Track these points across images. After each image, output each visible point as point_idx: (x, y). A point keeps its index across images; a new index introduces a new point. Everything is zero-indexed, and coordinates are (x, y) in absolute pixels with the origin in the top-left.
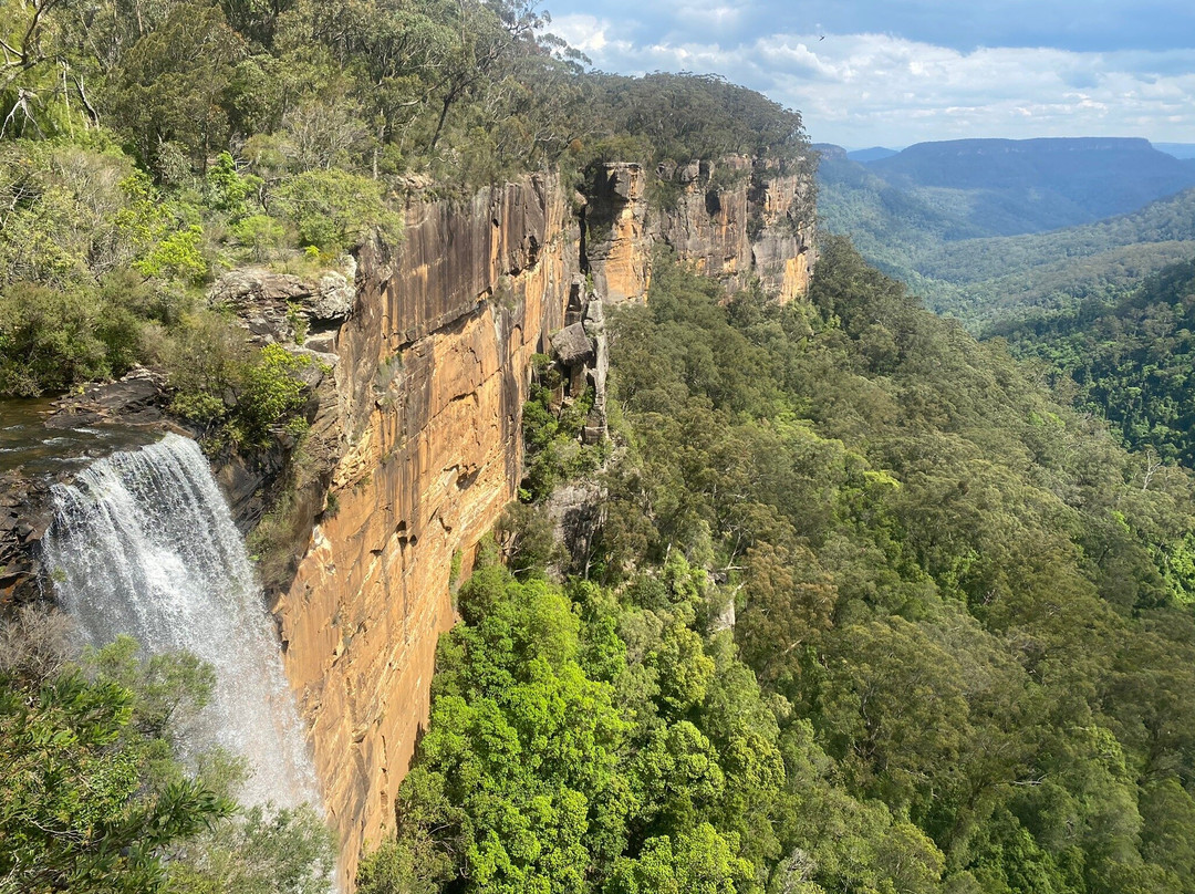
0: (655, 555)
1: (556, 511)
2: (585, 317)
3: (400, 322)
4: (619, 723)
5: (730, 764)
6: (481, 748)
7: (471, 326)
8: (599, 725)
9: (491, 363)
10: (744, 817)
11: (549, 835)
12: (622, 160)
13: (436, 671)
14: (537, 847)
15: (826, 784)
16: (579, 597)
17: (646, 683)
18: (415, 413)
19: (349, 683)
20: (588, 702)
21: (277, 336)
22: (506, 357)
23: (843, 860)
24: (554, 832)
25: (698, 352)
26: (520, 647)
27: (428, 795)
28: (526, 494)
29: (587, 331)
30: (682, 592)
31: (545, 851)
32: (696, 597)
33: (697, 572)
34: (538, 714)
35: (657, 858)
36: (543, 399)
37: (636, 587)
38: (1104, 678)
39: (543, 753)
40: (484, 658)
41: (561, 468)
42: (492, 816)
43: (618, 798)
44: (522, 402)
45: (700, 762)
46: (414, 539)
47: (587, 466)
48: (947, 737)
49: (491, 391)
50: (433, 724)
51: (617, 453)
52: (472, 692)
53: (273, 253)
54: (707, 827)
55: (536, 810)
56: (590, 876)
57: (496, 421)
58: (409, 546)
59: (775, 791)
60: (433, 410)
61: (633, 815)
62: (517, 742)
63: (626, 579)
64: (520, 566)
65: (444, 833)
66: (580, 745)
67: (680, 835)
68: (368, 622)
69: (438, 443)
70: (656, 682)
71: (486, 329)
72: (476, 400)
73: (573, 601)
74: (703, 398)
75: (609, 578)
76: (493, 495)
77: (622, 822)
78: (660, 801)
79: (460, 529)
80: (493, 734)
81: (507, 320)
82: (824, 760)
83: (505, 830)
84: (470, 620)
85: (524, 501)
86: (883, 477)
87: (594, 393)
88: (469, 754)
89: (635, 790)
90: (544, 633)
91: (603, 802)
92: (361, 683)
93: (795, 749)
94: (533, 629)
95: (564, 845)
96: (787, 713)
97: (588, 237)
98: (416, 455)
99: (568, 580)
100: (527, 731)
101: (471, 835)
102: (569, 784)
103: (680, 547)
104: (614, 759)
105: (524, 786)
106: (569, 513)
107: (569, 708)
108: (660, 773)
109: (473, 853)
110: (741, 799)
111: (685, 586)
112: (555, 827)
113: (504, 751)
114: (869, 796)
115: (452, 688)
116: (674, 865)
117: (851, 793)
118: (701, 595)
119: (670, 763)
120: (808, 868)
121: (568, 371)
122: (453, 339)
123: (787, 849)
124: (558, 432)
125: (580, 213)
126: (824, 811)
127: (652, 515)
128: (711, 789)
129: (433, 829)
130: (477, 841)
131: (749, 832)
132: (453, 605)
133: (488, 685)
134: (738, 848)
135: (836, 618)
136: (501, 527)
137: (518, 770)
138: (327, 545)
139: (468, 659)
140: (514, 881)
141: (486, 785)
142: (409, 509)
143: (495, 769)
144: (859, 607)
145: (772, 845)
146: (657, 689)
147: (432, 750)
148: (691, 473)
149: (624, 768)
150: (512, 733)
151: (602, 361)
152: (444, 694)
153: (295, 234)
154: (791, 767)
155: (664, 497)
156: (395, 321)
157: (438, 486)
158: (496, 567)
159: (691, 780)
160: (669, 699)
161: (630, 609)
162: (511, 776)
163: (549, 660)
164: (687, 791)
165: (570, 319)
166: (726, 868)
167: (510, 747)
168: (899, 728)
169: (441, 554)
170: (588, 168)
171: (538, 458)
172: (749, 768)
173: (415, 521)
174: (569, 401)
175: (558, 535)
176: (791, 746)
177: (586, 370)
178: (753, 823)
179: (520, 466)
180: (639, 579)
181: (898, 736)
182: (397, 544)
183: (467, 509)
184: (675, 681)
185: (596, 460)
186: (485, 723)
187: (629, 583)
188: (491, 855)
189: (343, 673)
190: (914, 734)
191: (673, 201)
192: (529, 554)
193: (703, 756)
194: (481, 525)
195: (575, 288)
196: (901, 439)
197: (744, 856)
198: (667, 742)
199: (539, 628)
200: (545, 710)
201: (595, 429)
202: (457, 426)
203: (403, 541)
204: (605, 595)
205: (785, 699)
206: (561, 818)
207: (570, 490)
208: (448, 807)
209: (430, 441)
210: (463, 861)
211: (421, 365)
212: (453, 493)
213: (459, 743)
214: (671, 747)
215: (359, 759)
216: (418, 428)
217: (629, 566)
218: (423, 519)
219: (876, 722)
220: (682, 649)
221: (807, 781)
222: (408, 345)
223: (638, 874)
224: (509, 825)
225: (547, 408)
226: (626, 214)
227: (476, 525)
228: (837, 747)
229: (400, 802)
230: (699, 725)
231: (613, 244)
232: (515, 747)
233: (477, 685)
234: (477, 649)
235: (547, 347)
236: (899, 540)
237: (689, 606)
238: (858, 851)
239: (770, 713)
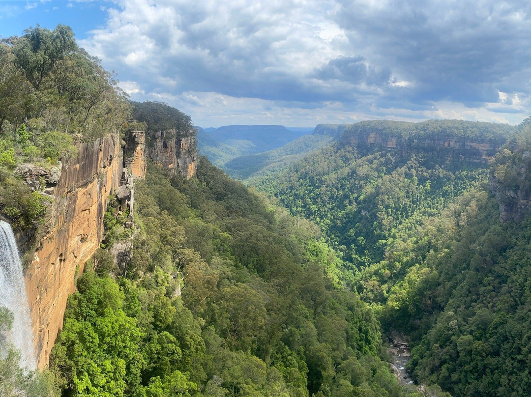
0: (151, 269)
1: (115, 252)
2: (127, 183)
3: (68, 183)
4: (139, 333)
5: (184, 346)
6: (83, 340)
7: (90, 185)
8: (132, 334)
9: (95, 199)
10: (191, 366)
11: (109, 376)
12: (138, 130)
13: (66, 308)
14: (104, 381)
15: (222, 348)
16: (122, 285)
17: (149, 318)
18: (69, 215)
20: (127, 325)
21: (35, 188)
22: (100, 197)
23: (232, 376)
24: (112, 375)
25: (162, 195)
26: (100, 303)
27: (60, 355)
28: (104, 246)
29: (127, 188)
30: (161, 282)
31: (107, 382)
32: (166, 284)
33: (166, 275)
34: (107, 329)
35: (156, 385)
36: (111, 211)
37: (143, 281)
39: (108, 344)
40: (85, 306)
41: (117, 237)
42: (86, 367)
43: (138, 362)
44: (104, 212)
45: (172, 347)
46: (64, 260)
47: (126, 236)
48: (261, 322)
49: (94, 209)
50: (64, 327)
51: (136, 231)
52: (80, 318)
53: (35, 159)
54: (178, 372)
55: (105, 366)
56: (125, 392)
57: (95, 219)
58: (63, 262)
59: (202, 354)
60: (75, 215)
61: (144, 368)
62: (98, 339)
63: (140, 278)
64: (100, 272)
65: (65, 370)
66: (123, 341)
67: (165, 376)
68: (48, 289)
69: (76, 227)
70: (153, 317)
71: (94, 187)
72: (89, 212)
73: (120, 286)
74: (166, 212)
75: (134, 277)
76: (92, 246)
77: (140, 371)
78: (155, 362)
79: (80, 257)
80: (89, 335)
81: (101, 184)
82: (220, 339)
83: (91, 372)
84: (81, 291)
85: (103, 248)
86: (226, 235)
87: (129, 210)
88: (78, 341)
89: (145, 359)
90: (110, 298)
91: (132, 363)
93: (209, 337)
94: (105, 296)
95: (116, 380)
96: (203, 324)
97: (126, 156)
98: (68, 230)
99: (118, 278)
100: (102, 336)
101: (75, 372)
102: (119, 355)
103: (160, 266)
104: (137, 347)
105: (99, 356)
106: (119, 253)
107: (120, 328)
108: (155, 352)
109: (76, 380)
110: (189, 359)
111: (162, 280)
112: (112, 373)
113: (92, 342)
114: (237, 349)
115: (73, 316)
116: (163, 388)
117: (231, 350)
118: (168, 283)
119: (159, 348)
120: (219, 383)
121: (120, 202)
122: (83, 190)
123: (210, 377)
124: (116, 223)
125: (123, 147)
126: (223, 359)
127: (149, 254)
128: (178, 357)
129: (61, 367)
131: (194, 372)
132: (75, 284)
133: (86, 317)
134: (189, 378)
135: (218, 287)
136: (94, 257)
137: (97, 350)
138: (38, 260)
139: (80, 305)
140: (94, 393)
141: (84, 354)
142: (64, 250)
143: (88, 349)
144: (226, 281)
145: (204, 376)
146: (153, 320)
147: (63, 338)
148: (163, 238)
149: (140, 350)
150: (96, 335)
151: (132, 199)
152: (69, 317)
153: (43, 153)
154: (207, 344)
155: (154, 248)
156: (67, 183)
157: (74, 241)
158: (91, 272)
159: (168, 354)
160: (158, 323)
161: (142, 289)
162: (94, 352)
163: (112, 309)
164: (167, 358)
165: (121, 184)
166: (186, 386)
167: (95, 341)
168: (244, 322)
169: (72, 266)
170: (127, 132)
171: (109, 232)
172: (192, 347)
173: (66, 253)
174: (121, 213)
175: (115, 261)
176: (207, 336)
177: (127, 202)
178: (196, 368)
179: (102, 235)
180: (145, 278)
181: (245, 326)
182: (59, 261)
183: (83, 250)
184: (160, 316)
185: (130, 234)
186: (84, 330)
187: (141, 279)
188: (84, 382)
190: (250, 323)
191: (153, 144)
192: (104, 268)
193: (174, 344)
194: (87, 256)
195: (124, 173)
196: (230, 221)
197: (192, 381)
198: (158, 340)
199: (108, 296)
200: (110, 328)
201: (129, 223)
202: (83, 220)
203: (61, 260)
204: (132, 284)
205: (202, 319)
206: (115, 369)
207: (120, 244)
208: (67, 360)
209: (74, 224)
210: (71, 382)
211: (73, 199)
212: (79, 244)
213: (73, 336)
214: (160, 342)
216: (70, 221)
217: (141, 273)
218: (68, 253)
219: (236, 321)
220: (163, 305)
221: (214, 349)
222: (70, 192)
223: (148, 392)
224: (93, 371)
225: (112, 215)
226: (138, 148)
227: (85, 256)
228: (224, 334)
229: (51, 355)
230: (171, 333)
231: (134, 158)
232: (97, 341)
233: (82, 316)
234: (83, 302)
235: (113, 193)
236: (233, 255)
237: (164, 288)
238: (237, 371)
239: (197, 325)
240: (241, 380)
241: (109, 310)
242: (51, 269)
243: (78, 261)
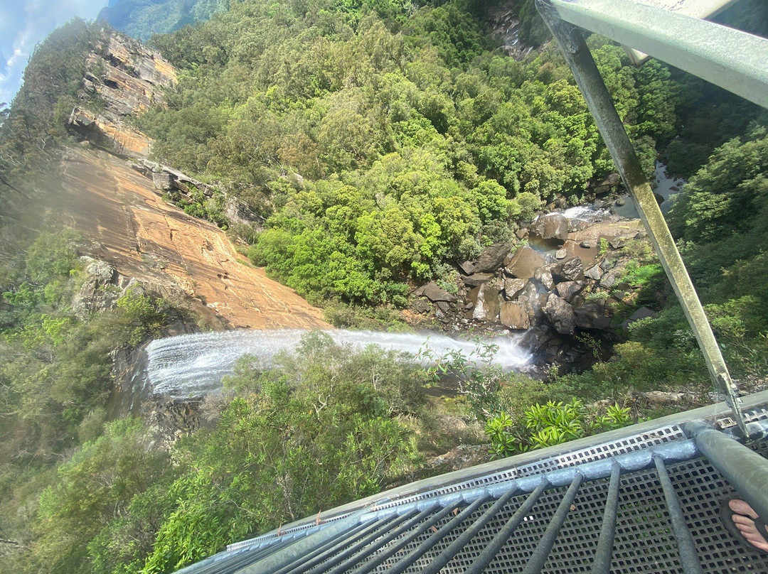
0: (267, 192)
1: (236, 219)
2: (151, 170)
3: (124, 247)
4: (319, 231)
5: (345, 203)
6: (308, 276)
7: (138, 219)
8: (317, 238)
9: (160, 218)
10: (361, 207)
11: (341, 266)
12: (70, 114)
13: (278, 281)
14: (343, 271)
15: (362, 176)
16: (272, 225)
17: (310, 216)
18: (172, 256)
19: (270, 310)
20: (308, 238)
21: (114, 298)
22: (159, 211)
23: (384, 183)
24: (341, 264)
25: (187, 131)
26: (281, 252)
27: (315, 297)
28: (225, 227)
29: (159, 172)
30: (284, 189)
31: (345, 269)
32: (288, 185)
33: (279, 180)
34: (305, 255)
35: (360, 237)
36: (185, 204)
37: (276, 204)
38: (371, 62)
39: (318, 258)
40: (280, 265)
41: (218, 210)
42: (329, 280)
43: (340, 241)
44: (183, 213)
45: (340, 212)
46: (226, 273)
47: (221, 200)
48: (366, 128)
49: (173, 223)
50: (294, 288)
51: (220, 186)
52: (290, 273)
53: (69, 288)
54: (359, 219)
55: (333, 266)
56: (357, 259)
57: (188, 226)
58: (228, 276)
59: (358, 193)
60: (174, 249)
61: (346, 239)
63: (272, 206)
64: (252, 241)
65: (328, 296)
66: (320, 246)
67: (358, 228)
68: (252, 298)
69: (189, 252)
70: (311, 213)
71: (141, 214)
72: (175, 230)
73: (272, 228)
74: (210, 140)
75: (269, 212)
76: (220, 240)
77: (347, 243)
78: (346, 230)
79: (229, 256)
80: (305, 271)
81: (141, 203)
82: (356, 172)
83: (334, 278)
84: (265, 264)
85: (227, 229)
86: (271, 90)
87: (190, 183)
88: (308, 281)
89: (340, 235)
90: (280, 242)
91: (339, 246)
92: (272, 306)
93: (349, 180)
94: (277, 245)
95: (346, 263)
96: (338, 177)
97: (109, 149)
98: (191, 261)
99: (264, 226)
100: (309, 260)
101: (332, 288)
102: (329, 254)
103: (268, 181)
104: (328, 238)
105: (324, 268)
106: (239, 215)
107: (307, 245)
108: (338, 226)
109: (337, 289)
110: (355, 205)
111: (283, 187)
113: (312, 270)
114: (372, 165)
115: (285, 278)
116: (364, 234)
117: (368, 169)
118: (288, 183)
119: (337, 221)
120: (382, 195)
121: (175, 188)
122: (142, 229)
123: (375, 199)
124: (202, 204)
125: (93, 147)
126: (370, 181)
127: (251, 185)
128: (349, 212)
129: (325, 298)
130: (334, 287)
131: (366, 207)
132: (257, 268)
133: (289, 267)
134: (368, 213)
135: (314, 141)
136: (234, 241)
137: (319, 268)
138: (216, 304)
139: (278, 270)
140: (349, 280)
141: (319, 279)
142: (213, 271)
143: (316, 274)
144: (314, 130)
145: (371, 202)
146: (313, 214)
147: (303, 291)
148: (241, 162)
149: (332, 236)
150: (307, 265)
151: (176, 173)
152: (287, 281)
154: (353, 184)
155: (246, 177)
156: (123, 249)
157: (208, 258)
158: (248, 248)
159: (344, 217)
160: (318, 212)
161: (283, 210)
162: (320, 271)
163: (289, 244)
164: (346, 220)
165: (150, 176)
168: (357, 142)
169: (236, 266)
170: (68, 131)
171: (211, 217)
172: (348, 197)
173: (219, 271)
174: (190, 194)
175: (246, 222)
177: (178, 181)
178: (364, 205)
179: (211, 225)
180: (274, 202)
181: (359, 144)
182: (226, 280)
183: (222, 251)
184: (313, 207)
185: (220, 195)
186: (301, 273)
187: (274, 206)
188: (339, 284)
189: (266, 311)
190: (361, 138)
191: (103, 101)
192: (249, 236)
193: (339, 210)
194: (231, 248)
195: (134, 167)
196: (258, 73)
197: (371, 212)
198: (330, 219)
199: (277, 243)
200: (305, 252)
201: (206, 190)
202: (184, 242)
203: (225, 277)
204: (274, 216)
205: (333, 174)
206: (338, 260)
207: (229, 210)
208: (321, 292)
209: (186, 254)
210: (337, 293)
211: (151, 246)
212: (213, 254)
213: (304, 282)
214: (332, 218)
215: (296, 313)
216: (179, 257)
217: (268, 203)
218: (220, 268)
219: (352, 149)
220: (304, 199)
221: (360, 181)
222: (138, 248)
223: (362, 245)
224: (334, 276)
225: (189, 204)
226: (101, 126)
227: (230, 250)
228: (354, 166)
229: (314, 305)
230: (329, 206)
231: (116, 139)
232: (312, 266)
233: (288, 270)
234: (276, 266)
235: (161, 192)
236: (297, 100)
237: (290, 189)
238: (384, 177)
239: (335, 181)
240: (392, 178)
241: (289, 249)
242: (231, 291)
243: (232, 259)
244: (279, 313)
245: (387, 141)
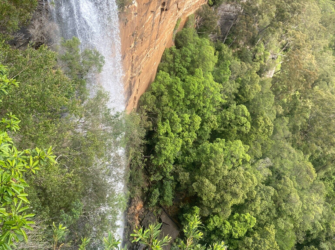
0: (253, 42)
1: (220, 13)
4: (220, 99)
5: (254, 124)
6: (171, 93)
8: (213, 98)
10: (253, 142)
11: (186, 127)
13: (161, 61)
14: (181, 129)
15: (285, 140)
16: (218, 49)
17: (233, 87)
19: (133, 58)
20: (212, 89)
23: (282, 166)
24: (187, 126)
26: (193, 62)
27: (149, 102)
28: (211, 2)
30: (258, 58)
31: (183, 131)
32: (262, 62)
33: (267, 52)
34: (194, 88)
35: (219, 145)
37: (241, 52)
39: (191, 101)
40: (179, 62)
42: (169, 115)
43: (212, 122)
45: (243, 120)
46: (166, 10)
50: (156, 79)
52: (172, 73)
54: (240, 142)
55: (184, 118)
56: (195, 143)
58: (164, 12)
59: (266, 137)
61: (215, 129)
62: (184, 95)
63: (238, 47)
64: (201, 31)
65: (152, 116)
66: (204, 102)
67: (229, 141)
68: (144, 38)
70: (238, 89)
73: (216, 50)
77: (210, 130)
78: (225, 127)
79: (183, 10)
80: (177, 90)
82: (288, 132)
83: (172, 121)
84: (178, 47)
85: (210, 5)
88: (166, 93)
89: (218, 122)
90: (204, 60)
91: (206, 122)
92: (137, 59)
93: (279, 126)
94: (199, 57)
95: (190, 131)
96: (280, 112)
99: (216, 41)
100: (188, 93)
101: (160, 119)
102: (197, 113)
103: (263, 41)
104: (214, 110)
105: (182, 109)
106: (225, 15)
107: (205, 89)
108: (228, 119)
109: (160, 125)
110: (254, 136)
111: (260, 57)
112: (188, 125)
113: (178, 96)
114: (298, 149)
115: (165, 69)
116: (224, 149)
117: (293, 146)
118: (265, 62)
119: (233, 117)
120: (268, 165)
123: (264, 157)
126: (282, 149)
128: (245, 130)
129: (149, 113)
130: (162, 121)
131: (253, 147)
132: (173, 39)
133: (178, 72)
134: (247, 151)
136: (198, 13)
137: (181, 103)
138: (136, 5)
139: (174, 61)
140: (171, 137)
141: (169, 105)
143: (174, 101)
144: (324, 84)
145: (259, 153)
146: (237, 91)
149: (216, 113)
150: (182, 91)
152: (163, 70)
154: (275, 131)
158: (192, 28)
159: (238, 124)
160: (240, 96)
161: (236, 59)
162: (178, 104)
163: (203, 70)
164: (236, 128)
166: (241, 156)
167: (181, 96)
168: (319, 130)
169: (174, 18)
172: (261, 127)
173: (169, 3)
175: (218, 23)
176: (278, 125)
178: (255, 145)
182: (160, 10)
184: (244, 90)
186: (174, 84)
187: (239, 49)
188: (165, 127)
189: (132, 54)
192: (205, 27)
193: (246, 119)
194: (191, 11)
197: (248, 154)
198: (235, 110)
199: (202, 57)
200: (196, 87)
203: (162, 10)
204: (229, 52)
205: (282, 108)
206: (191, 123)
207: (229, 5)
208: (155, 108)
210: (155, 125)
213: (163, 88)
214: (236, 112)
215: (130, 84)
217: (241, 43)
218: (171, 3)
219: (312, 125)
220: (251, 80)
221: (279, 137)
223: (212, 148)
224: (174, 120)
227: (189, 10)
228: (294, 129)
229: (139, 101)
230: (248, 108)
232: (182, 96)
233: (174, 70)
234: (178, 58)
237: (259, 64)
238: (289, 164)
239: (275, 111)
240: (288, 173)
241: (199, 71)
242: (150, 17)
243: (180, 13)
244: (130, 68)
245: (325, 162)
